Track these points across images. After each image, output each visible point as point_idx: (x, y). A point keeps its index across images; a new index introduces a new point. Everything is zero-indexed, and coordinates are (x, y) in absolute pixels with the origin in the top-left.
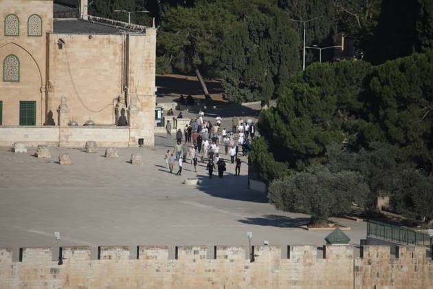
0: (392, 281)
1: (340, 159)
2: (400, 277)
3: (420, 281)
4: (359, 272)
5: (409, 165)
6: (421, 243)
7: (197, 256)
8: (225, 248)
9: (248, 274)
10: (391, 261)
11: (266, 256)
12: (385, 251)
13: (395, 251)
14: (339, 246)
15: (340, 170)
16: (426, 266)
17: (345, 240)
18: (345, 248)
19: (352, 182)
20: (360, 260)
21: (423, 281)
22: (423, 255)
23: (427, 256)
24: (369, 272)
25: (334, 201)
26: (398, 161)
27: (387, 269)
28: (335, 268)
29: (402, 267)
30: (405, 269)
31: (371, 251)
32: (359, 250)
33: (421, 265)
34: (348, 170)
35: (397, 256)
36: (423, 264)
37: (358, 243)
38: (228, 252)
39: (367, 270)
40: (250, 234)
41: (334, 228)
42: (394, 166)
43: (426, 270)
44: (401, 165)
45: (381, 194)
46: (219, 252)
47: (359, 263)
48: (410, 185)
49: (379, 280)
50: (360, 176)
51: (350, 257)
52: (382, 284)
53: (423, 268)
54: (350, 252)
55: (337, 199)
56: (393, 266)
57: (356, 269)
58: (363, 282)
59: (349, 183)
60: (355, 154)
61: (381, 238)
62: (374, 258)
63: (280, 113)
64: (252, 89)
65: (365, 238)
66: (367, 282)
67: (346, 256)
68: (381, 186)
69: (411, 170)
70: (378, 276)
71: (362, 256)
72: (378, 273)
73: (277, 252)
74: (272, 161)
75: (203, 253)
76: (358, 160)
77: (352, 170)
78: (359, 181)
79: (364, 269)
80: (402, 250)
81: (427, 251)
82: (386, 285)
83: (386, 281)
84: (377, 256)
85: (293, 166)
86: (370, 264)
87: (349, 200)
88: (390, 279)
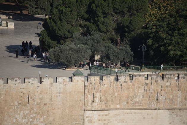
0: (100, 91)
1: (79, 39)
2: (104, 89)
3: (112, 91)
4: (87, 88)
5: (108, 41)
6: (113, 74)
7: (16, 82)
8: (29, 78)
9: (39, 90)
10: (100, 83)
11: (47, 81)
12: (98, 78)
13: (102, 79)
14: (78, 77)
15: (79, 44)
16: (114, 84)
17: (81, 74)
18: (80, 77)
19: (84, 49)
20: (87, 82)
21: (113, 90)
22: (113, 80)
23: (115, 80)
24: (91, 87)
25: (76, 58)
26: (103, 40)
27: (99, 86)
28: (77, 86)
29: (104, 85)
30: (106, 86)
31: (92, 78)
32: (86, 78)
33: (112, 84)
34: (82, 44)
35: (103, 81)
36: (113, 83)
37: (87, 75)
38: (30, 80)
39: (90, 87)
40: (40, 72)
41: (77, 69)
42: (102, 42)
44: (104, 42)
45: (96, 54)
46: (26, 80)
47: (86, 84)
48: (109, 50)
49: (95, 90)
50: (88, 46)
51: (83, 81)
52: (96, 92)
53: (113, 85)
54: (83, 79)
55: (78, 57)
56: (101, 85)
57: (85, 86)
58: (88, 92)
59: (83, 50)
60: (85, 37)
61: (96, 73)
62: (93, 82)
63: (53, 20)
64: (41, 9)
65: (90, 73)
66: (90, 92)
67: (81, 81)
68: (96, 50)
69: (108, 44)
70: (94, 89)
71: (88, 81)
72: (94, 88)
73: (52, 80)
74: (50, 41)
75: (19, 81)
76: (86, 40)
77: (84, 44)
78: (87, 49)
79: (89, 87)
80: (105, 78)
81: (115, 78)
82: (98, 93)
83: (98, 91)
84: (94, 81)
85: (59, 43)
86: (91, 84)
87: (83, 57)
88: (99, 90)
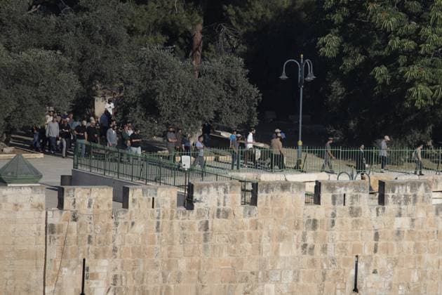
0: (115, 250)
1: (25, 26)
2: (130, 242)
3: (164, 250)
4: (56, 235)
5: (151, 39)
6: (171, 180)
10: (114, 215)
12: (104, 195)
13: (122, 197)
14: (21, 187)
15: (25, 47)
16: (176, 222)
17: (33, 176)
18: (30, 189)
19: (48, 69)
20: (57, 212)
21: (169, 249)
22: (172, 203)
23: (179, 205)
24: (75, 234)
25: (13, 105)
26: (131, 31)
27: (107, 228)
28: (12, 228)
29: (133, 224)
30: (139, 228)
31: (79, 196)
32: (56, 194)
33: (168, 220)
34: (39, 47)
35: (126, 206)
36: (171, 219)
37: (57, 182)
39: (69, 231)
41: (13, 156)
42: (125, 41)
43: (176, 228)
44: (136, 40)
45: (100, 92)
47: (55, 218)
48: (154, 75)
49: (92, 248)
50: (63, 59)
51: (39, 206)
52: (96, 256)
53: (171, 225)
54: (40, 198)
55: (20, 101)
56: (117, 224)
57: (50, 229)
58: (63, 253)
59: (42, 72)
60: (53, 18)
61: (100, 173)
62: (84, 210)
65: (70, 174)
66: (69, 253)
67: (33, 206)
68: (99, 75)
69: (153, 47)
70: (90, 242)
71: (61, 205)
72: (90, 237)
76: (58, 29)
77: (47, 48)
78: (61, 69)
79: (65, 228)
80: (135, 193)
81: (179, 195)
82: (105, 257)
83: (104, 251)
84: (89, 206)
86: (75, 219)
87: (41, 103)
88: (111, 247)
